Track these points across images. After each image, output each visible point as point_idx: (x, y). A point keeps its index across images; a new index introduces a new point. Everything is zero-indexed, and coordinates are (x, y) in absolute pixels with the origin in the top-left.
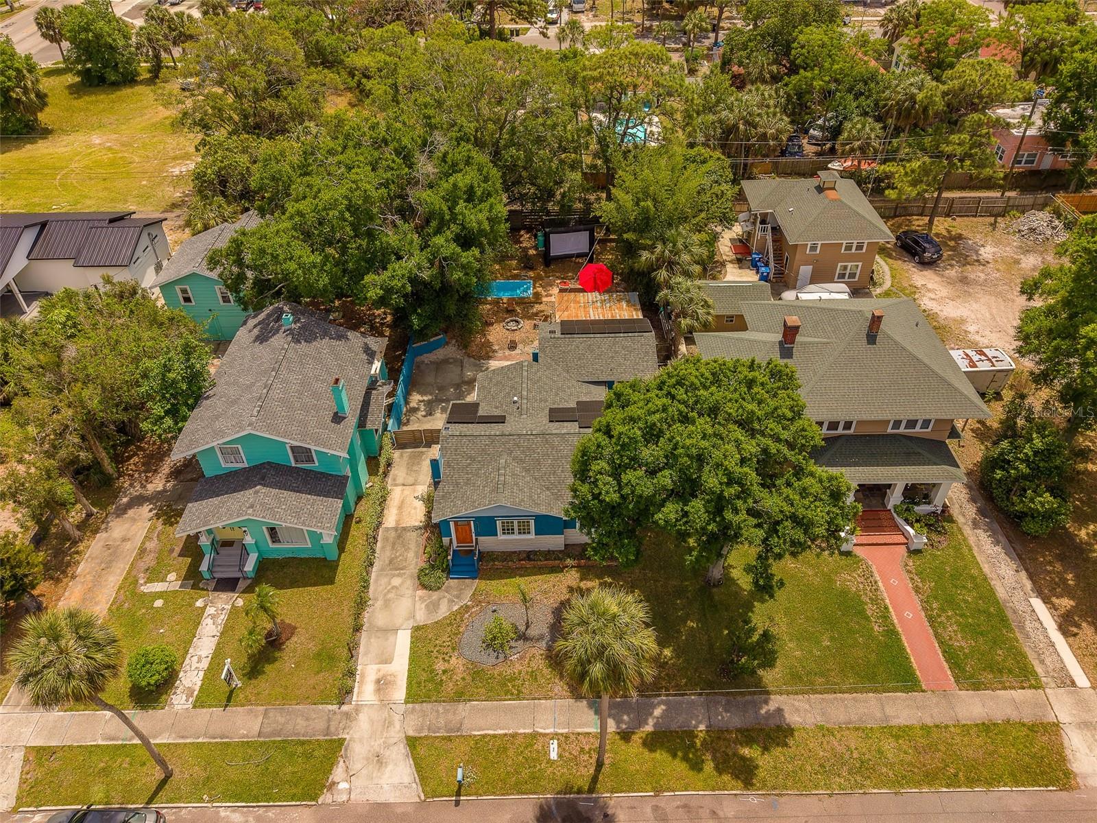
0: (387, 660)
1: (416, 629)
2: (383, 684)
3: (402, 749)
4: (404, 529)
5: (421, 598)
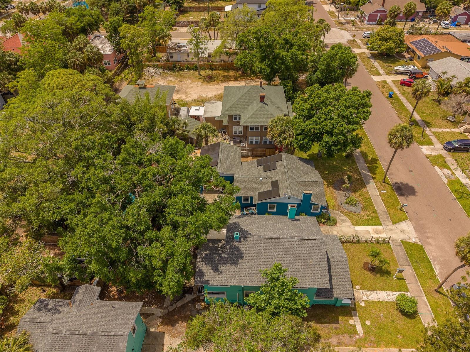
0: (368, 232)
1: (354, 225)
2: (378, 232)
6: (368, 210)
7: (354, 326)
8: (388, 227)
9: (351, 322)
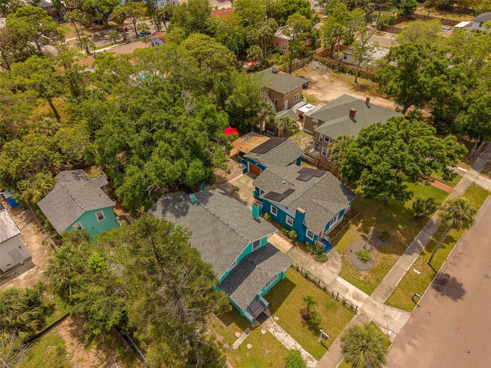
0: (347, 290)
3: (388, 308)
6: (373, 274)
7: (236, 338)
9: (237, 334)
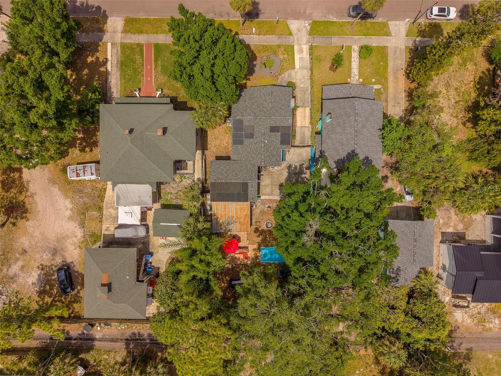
0: (301, 58)
1: (294, 68)
2: (301, 51)
3: (294, 32)
4: (302, 107)
5: (294, 79)
6: (277, 52)
7: (375, 89)
8: (296, 41)
